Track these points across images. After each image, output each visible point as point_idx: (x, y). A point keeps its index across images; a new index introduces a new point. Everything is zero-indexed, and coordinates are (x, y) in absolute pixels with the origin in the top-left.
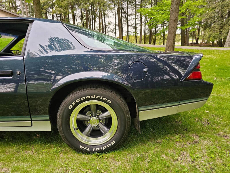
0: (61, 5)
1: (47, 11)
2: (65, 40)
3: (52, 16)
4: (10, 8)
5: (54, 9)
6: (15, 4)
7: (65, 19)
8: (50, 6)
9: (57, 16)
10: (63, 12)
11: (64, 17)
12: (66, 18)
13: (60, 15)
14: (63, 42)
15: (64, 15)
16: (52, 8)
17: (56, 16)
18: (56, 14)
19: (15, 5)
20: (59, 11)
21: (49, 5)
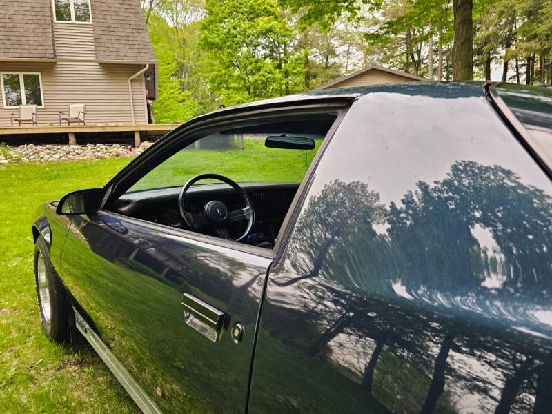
0: (534, 32)
1: (491, 57)
2: (497, 169)
3: (503, 65)
4: (408, 65)
5: (513, 48)
6: (419, 55)
7: (541, 67)
8: (500, 43)
9: (520, 63)
10: (537, 51)
11: (541, 64)
12: (545, 66)
13: (529, 59)
14: (489, 177)
15: (541, 57)
16: (508, 46)
17: (514, 65)
18: (517, 61)
19: (419, 57)
20: (527, 49)
21: (500, 40)
